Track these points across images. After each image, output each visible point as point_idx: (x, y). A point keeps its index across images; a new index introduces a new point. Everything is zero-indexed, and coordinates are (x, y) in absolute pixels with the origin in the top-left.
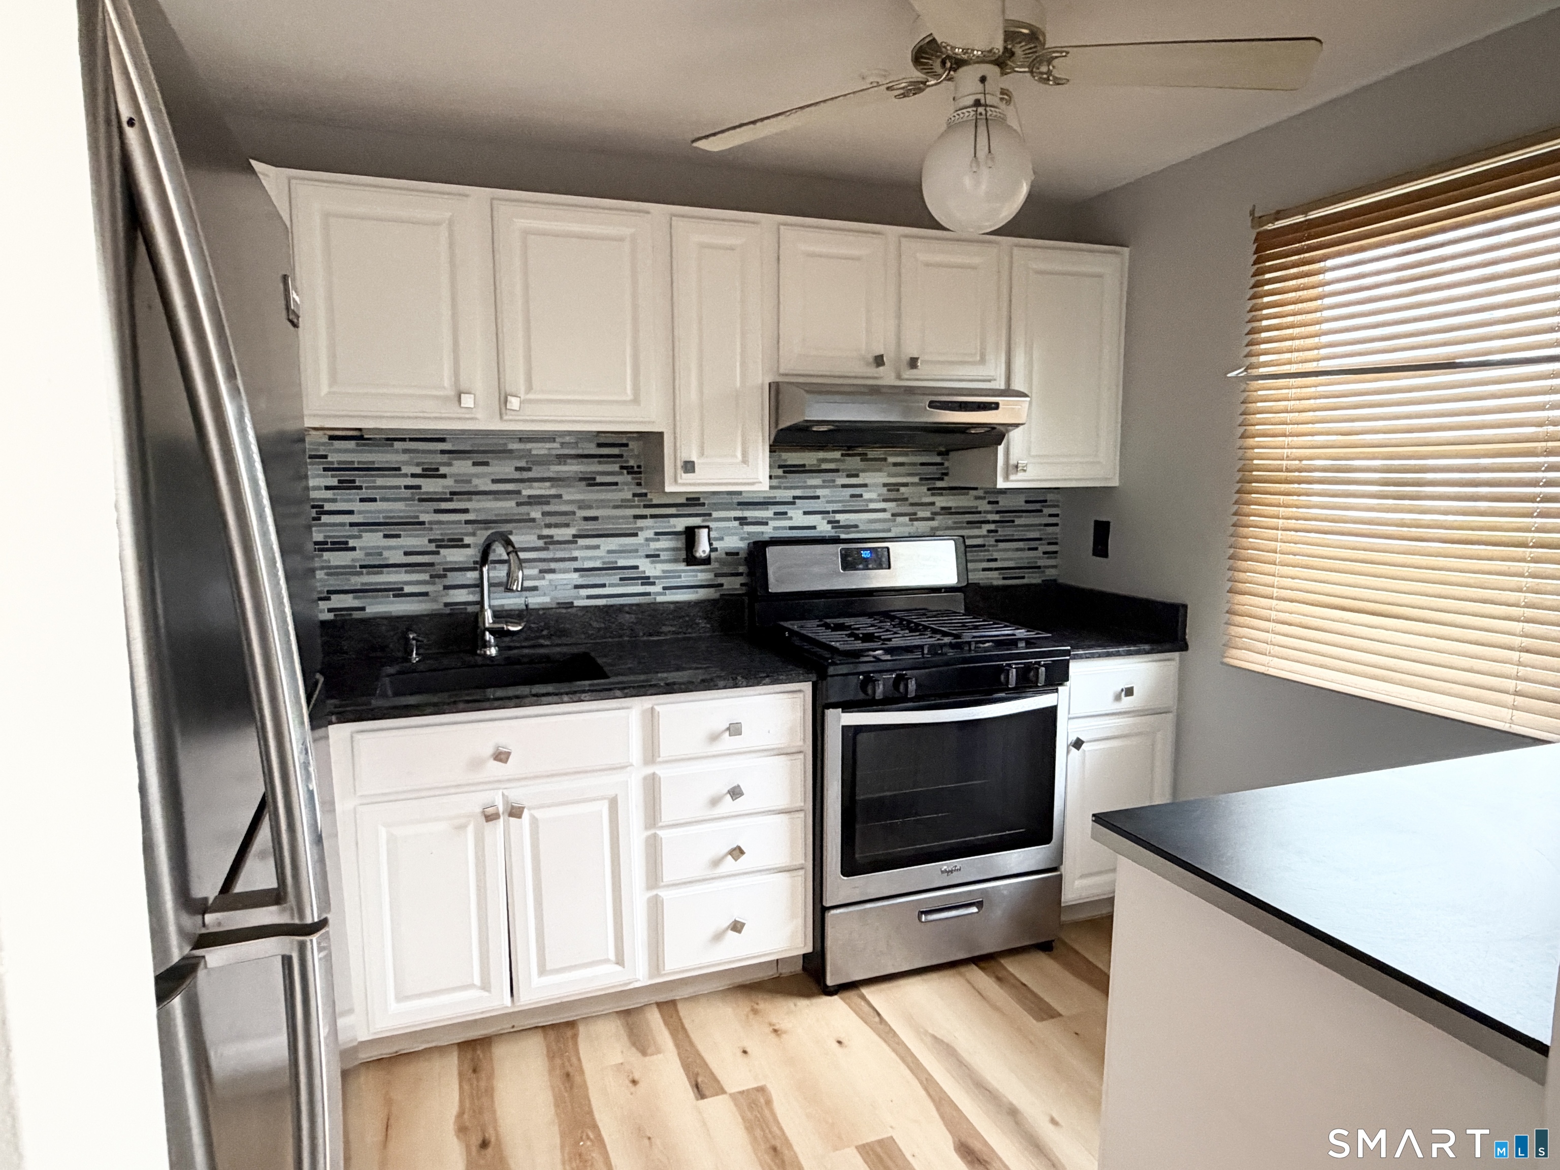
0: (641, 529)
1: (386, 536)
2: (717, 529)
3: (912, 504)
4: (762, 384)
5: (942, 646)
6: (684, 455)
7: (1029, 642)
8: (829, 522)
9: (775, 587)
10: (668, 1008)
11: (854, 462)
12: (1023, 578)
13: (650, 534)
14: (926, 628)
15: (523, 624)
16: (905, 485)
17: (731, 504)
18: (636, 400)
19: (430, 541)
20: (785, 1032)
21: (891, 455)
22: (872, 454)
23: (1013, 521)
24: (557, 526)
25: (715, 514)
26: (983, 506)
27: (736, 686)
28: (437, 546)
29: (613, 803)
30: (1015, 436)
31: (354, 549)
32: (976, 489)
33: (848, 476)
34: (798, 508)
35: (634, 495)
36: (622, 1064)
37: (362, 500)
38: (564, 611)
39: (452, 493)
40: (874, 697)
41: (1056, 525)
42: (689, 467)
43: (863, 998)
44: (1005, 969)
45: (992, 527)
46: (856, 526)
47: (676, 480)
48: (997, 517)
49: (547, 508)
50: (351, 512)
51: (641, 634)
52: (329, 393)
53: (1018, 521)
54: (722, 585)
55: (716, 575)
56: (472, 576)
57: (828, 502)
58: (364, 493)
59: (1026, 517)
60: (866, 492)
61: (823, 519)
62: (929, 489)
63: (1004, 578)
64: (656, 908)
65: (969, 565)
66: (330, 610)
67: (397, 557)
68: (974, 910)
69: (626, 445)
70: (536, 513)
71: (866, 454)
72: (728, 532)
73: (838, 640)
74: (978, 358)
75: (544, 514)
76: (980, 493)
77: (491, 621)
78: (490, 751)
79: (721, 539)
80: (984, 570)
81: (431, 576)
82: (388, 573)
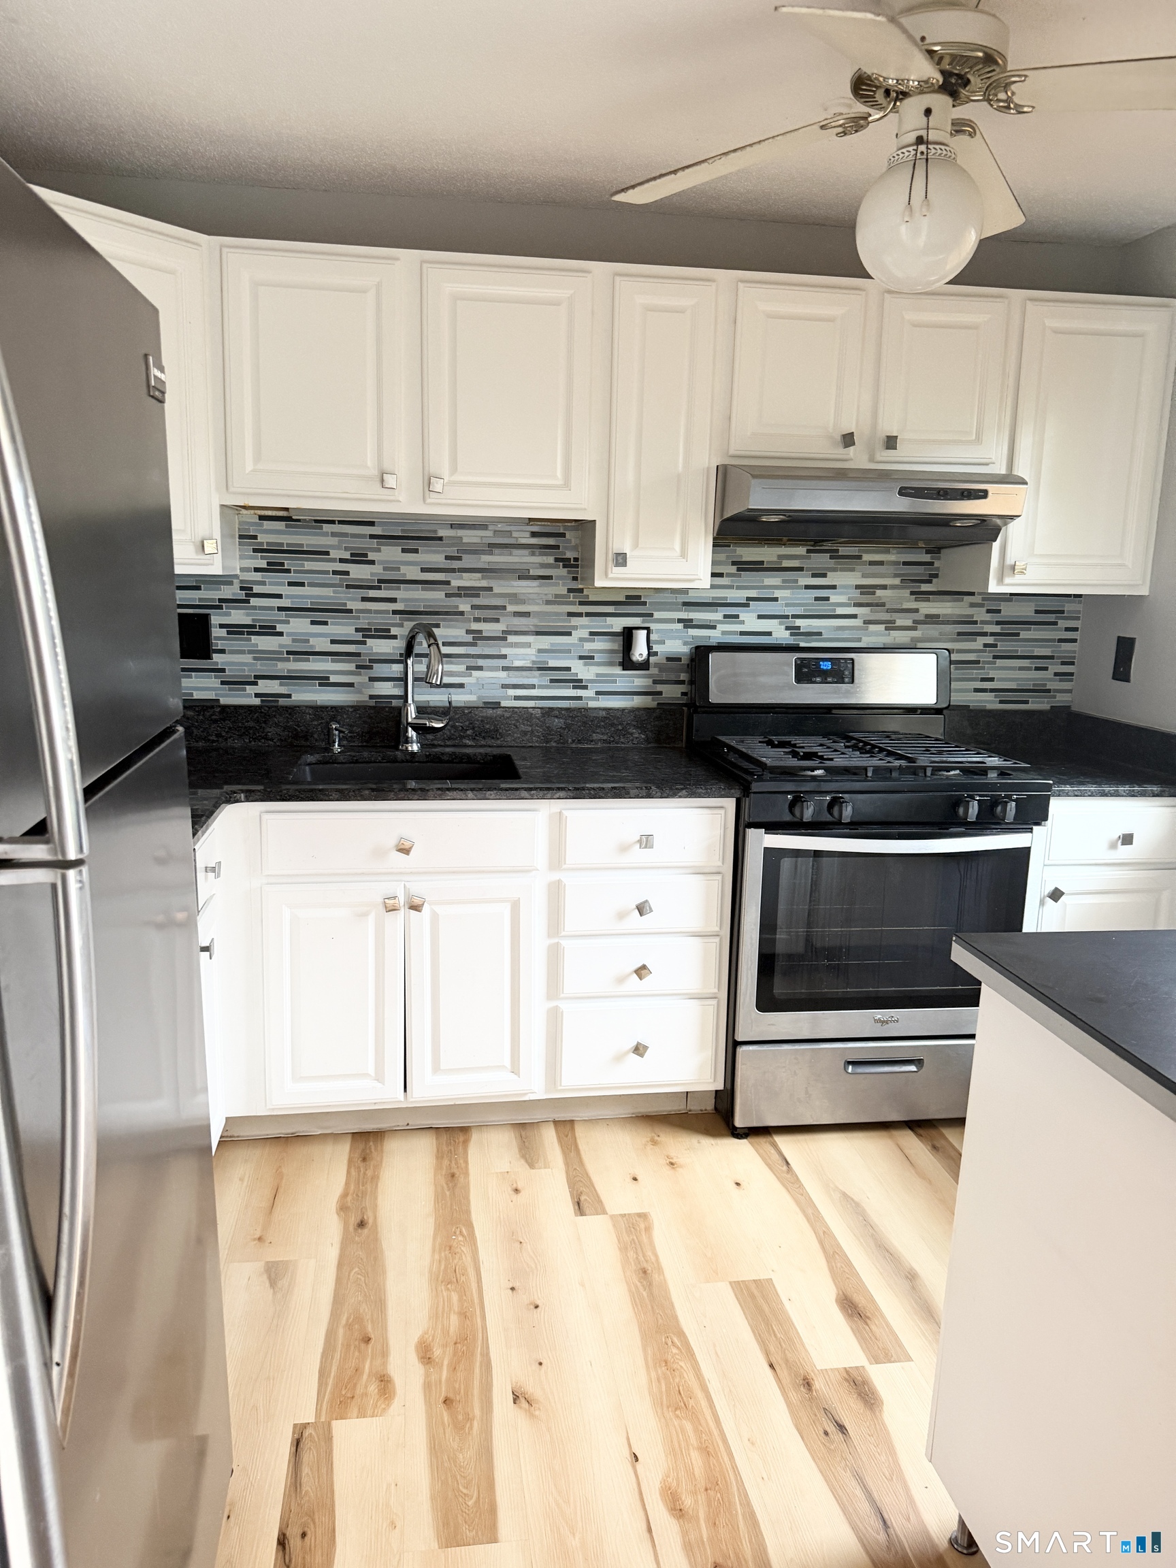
0: (575, 628)
1: (313, 623)
2: (658, 631)
3: (888, 611)
4: (708, 469)
5: (890, 770)
6: (617, 547)
7: (1003, 773)
8: (787, 628)
9: (715, 697)
10: (565, 1127)
11: (821, 560)
12: (1026, 702)
13: (584, 633)
14: (881, 750)
15: (445, 722)
16: (884, 587)
17: (676, 604)
18: (566, 485)
19: (357, 630)
20: (681, 1166)
21: (868, 552)
22: (843, 550)
23: (1018, 634)
24: (486, 620)
25: (657, 615)
26: (980, 614)
27: (649, 796)
28: (364, 636)
29: (515, 906)
30: (1013, 532)
31: (281, 634)
32: (972, 594)
33: (814, 576)
34: (752, 611)
35: (570, 590)
36: (508, 1172)
37: (290, 584)
38: (490, 711)
39: (380, 581)
40: (802, 819)
41: (1075, 641)
42: (621, 559)
43: (775, 1146)
44: (946, 1139)
45: (990, 640)
46: (820, 634)
47: (606, 574)
48: (997, 629)
49: (476, 601)
50: (279, 596)
51: (570, 740)
52: (254, 470)
53: (1024, 635)
54: (660, 693)
55: (655, 682)
56: (397, 669)
57: (787, 605)
58: (292, 577)
59: (1035, 630)
60: (835, 594)
61: (780, 624)
62: (912, 593)
63: (1001, 702)
64: (555, 1019)
65: (954, 685)
66: (257, 695)
67: (323, 645)
68: (913, 1068)
69: (563, 535)
70: (464, 606)
71: (837, 551)
72: (671, 635)
73: (771, 756)
74: (974, 437)
75: (473, 607)
76: (977, 599)
77: (414, 716)
78: (392, 842)
79: (663, 642)
80: (977, 690)
81: (358, 667)
82: (314, 661)
